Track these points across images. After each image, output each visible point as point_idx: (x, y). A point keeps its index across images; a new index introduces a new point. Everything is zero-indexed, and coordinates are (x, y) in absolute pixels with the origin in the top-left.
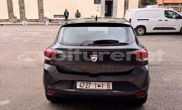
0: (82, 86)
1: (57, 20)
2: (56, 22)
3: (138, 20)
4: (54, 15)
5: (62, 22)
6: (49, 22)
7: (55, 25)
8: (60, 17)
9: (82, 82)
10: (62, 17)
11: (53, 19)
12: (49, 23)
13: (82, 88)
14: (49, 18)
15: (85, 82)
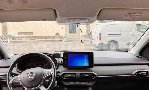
1: (21, 37)
2: (20, 40)
3: (109, 34)
4: (18, 33)
5: (26, 39)
6: (12, 39)
7: (18, 42)
8: (24, 34)
10: (26, 34)
11: (17, 37)
12: (12, 41)
14: (13, 36)
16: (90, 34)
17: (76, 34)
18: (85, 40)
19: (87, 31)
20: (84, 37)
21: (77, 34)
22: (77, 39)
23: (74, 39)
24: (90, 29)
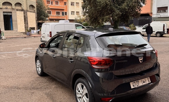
0: (134, 85)
3: (57, 32)
9: (133, 82)
13: (135, 87)
15: (135, 82)
16: (29, 31)
17: (13, 31)
18: (26, 37)
19: (25, 28)
20: (23, 34)
21: (15, 31)
22: (15, 36)
23: (12, 37)
24: (28, 26)
